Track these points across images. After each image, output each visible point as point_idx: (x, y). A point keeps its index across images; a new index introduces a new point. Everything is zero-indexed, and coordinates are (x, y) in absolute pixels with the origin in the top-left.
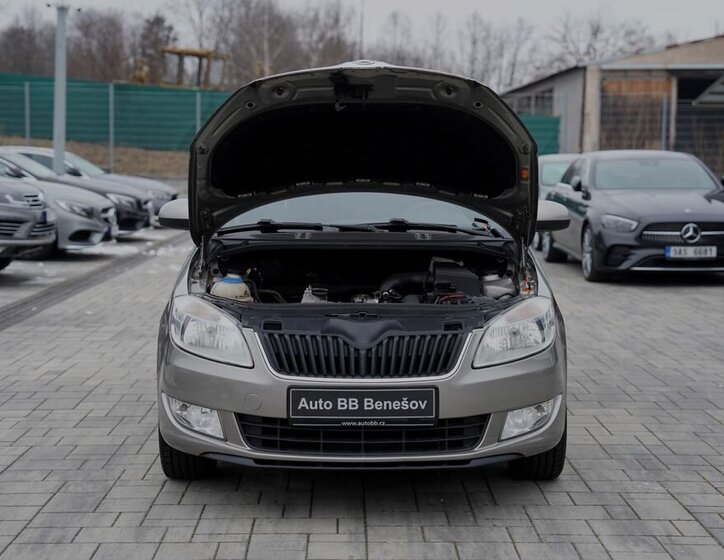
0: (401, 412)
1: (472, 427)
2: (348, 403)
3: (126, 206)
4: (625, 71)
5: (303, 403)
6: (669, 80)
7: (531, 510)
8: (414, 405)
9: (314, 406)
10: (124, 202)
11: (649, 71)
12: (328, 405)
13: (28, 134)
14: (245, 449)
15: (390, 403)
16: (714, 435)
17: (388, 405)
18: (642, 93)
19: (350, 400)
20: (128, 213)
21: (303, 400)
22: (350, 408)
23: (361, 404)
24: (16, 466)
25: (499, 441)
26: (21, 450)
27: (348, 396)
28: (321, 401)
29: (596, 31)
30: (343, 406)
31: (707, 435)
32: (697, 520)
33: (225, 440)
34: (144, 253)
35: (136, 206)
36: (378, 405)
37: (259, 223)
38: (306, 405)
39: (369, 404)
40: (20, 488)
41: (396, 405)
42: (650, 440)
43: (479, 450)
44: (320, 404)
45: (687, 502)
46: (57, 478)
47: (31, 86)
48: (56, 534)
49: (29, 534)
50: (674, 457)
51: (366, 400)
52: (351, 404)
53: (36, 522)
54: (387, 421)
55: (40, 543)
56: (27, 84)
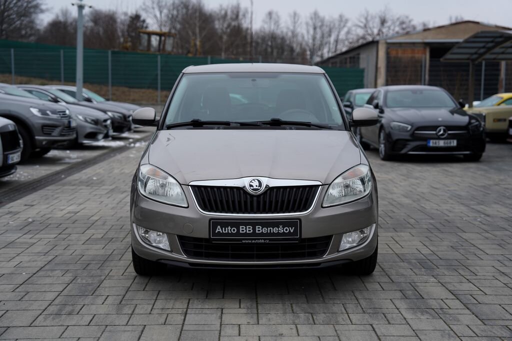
0: (278, 234)
1: (322, 243)
2: (246, 229)
3: (118, 119)
4: (400, 44)
5: (219, 229)
6: (425, 48)
7: (357, 294)
8: (286, 230)
9: (225, 231)
10: (116, 117)
11: (414, 44)
12: (234, 230)
13: (62, 79)
14: (184, 257)
15: (272, 229)
16: (463, 247)
17: (270, 230)
18: (410, 55)
19: (248, 227)
20: (119, 123)
21: (219, 227)
22: (248, 232)
23: (254, 229)
24: (47, 267)
25: (338, 251)
26: (50, 258)
27: (246, 224)
28: (229, 228)
29: (383, 22)
30: (243, 231)
31: (460, 247)
32: (458, 299)
33: (171, 252)
34: (128, 145)
35: (123, 119)
36: (265, 230)
37: (192, 121)
38: (220, 230)
39: (259, 229)
40: (48, 280)
41: (275, 230)
42: (425, 251)
43: (326, 257)
44: (229, 230)
45: (452, 288)
46: (71, 274)
47: (64, 52)
48: (68, 309)
49: (52, 309)
50: (441, 261)
51: (257, 227)
52: (248, 229)
53: (57, 302)
54: (270, 240)
55: (58, 314)
56: (62, 52)
